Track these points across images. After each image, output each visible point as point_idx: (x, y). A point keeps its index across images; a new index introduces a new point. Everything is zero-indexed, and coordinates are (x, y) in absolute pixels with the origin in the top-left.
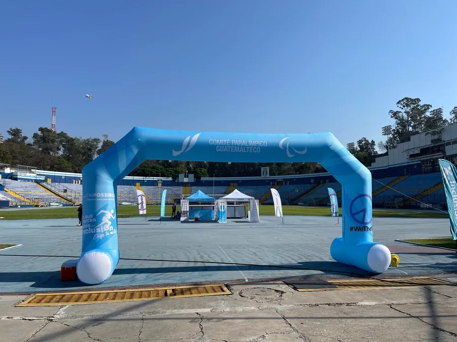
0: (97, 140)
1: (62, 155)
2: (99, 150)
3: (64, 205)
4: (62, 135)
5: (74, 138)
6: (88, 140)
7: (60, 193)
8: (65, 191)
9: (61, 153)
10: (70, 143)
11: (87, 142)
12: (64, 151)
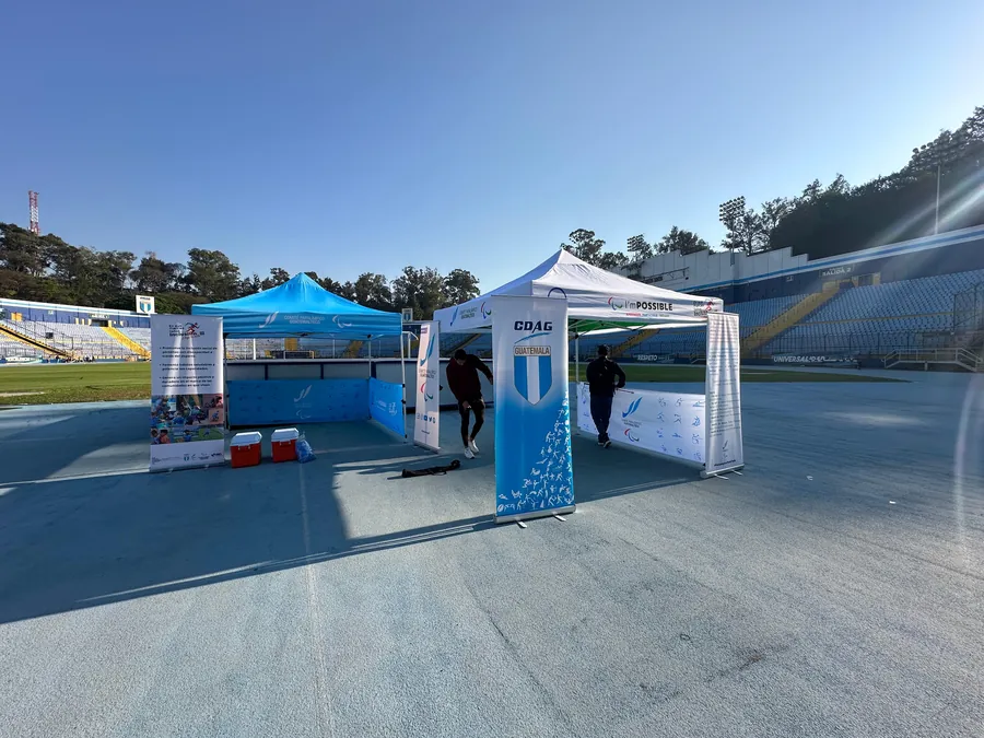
0: (129, 256)
1: (52, 276)
2: (134, 272)
3: (44, 362)
4: (51, 239)
5: (78, 247)
6: (109, 253)
7: (38, 340)
8: (50, 336)
9: (49, 271)
10: (69, 257)
11: (108, 258)
12: (58, 268)
